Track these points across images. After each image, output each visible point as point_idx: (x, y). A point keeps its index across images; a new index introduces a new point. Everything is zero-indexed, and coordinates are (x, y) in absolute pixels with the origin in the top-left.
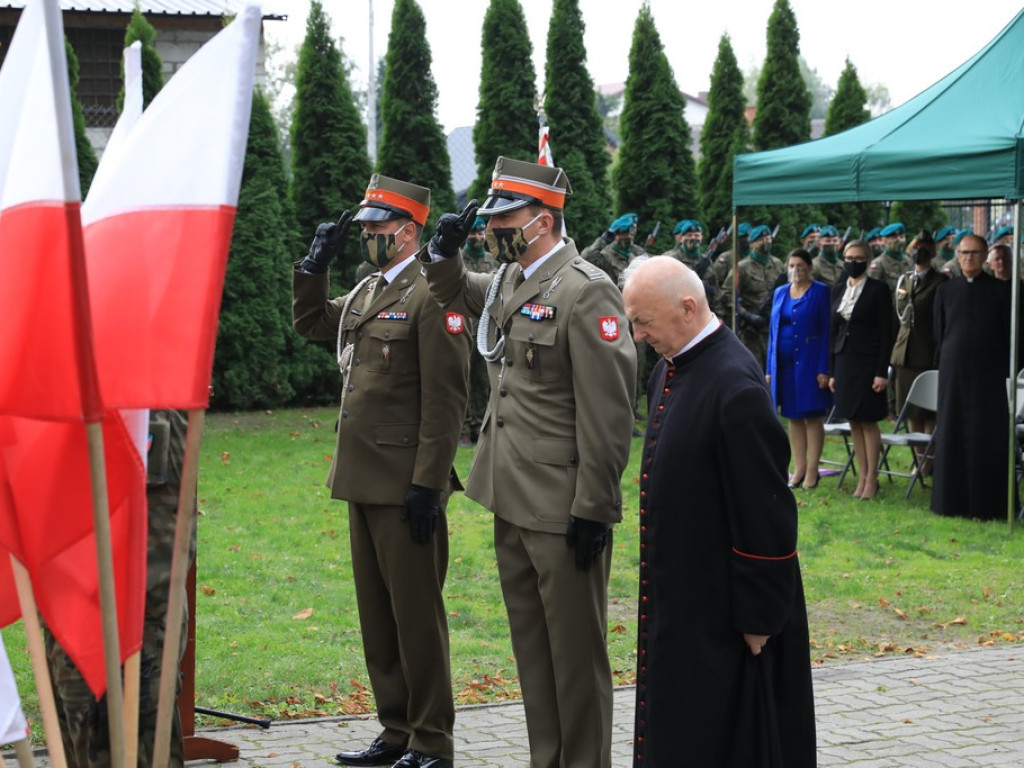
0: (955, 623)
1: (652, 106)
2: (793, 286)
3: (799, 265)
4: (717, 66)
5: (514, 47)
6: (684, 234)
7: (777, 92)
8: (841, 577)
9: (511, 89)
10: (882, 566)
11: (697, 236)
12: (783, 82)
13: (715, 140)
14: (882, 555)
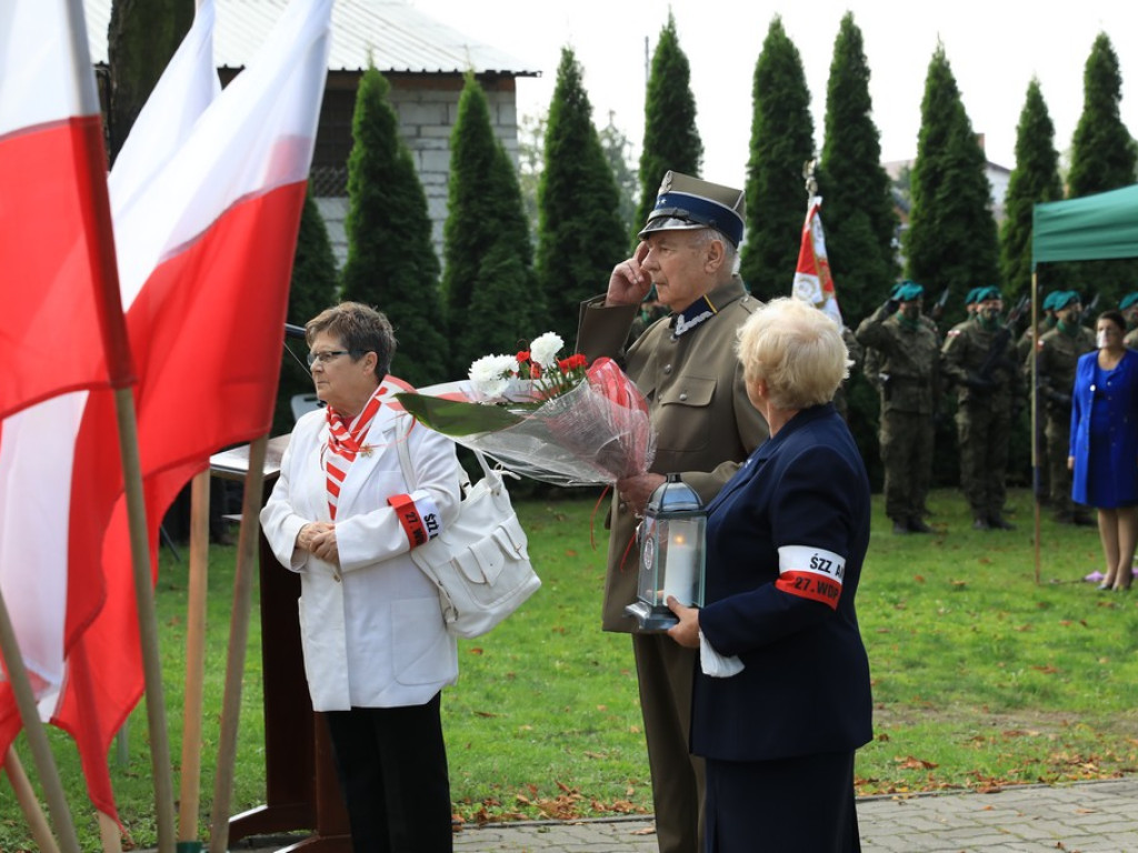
1: (948, 161)
2: (1102, 353)
3: (1109, 328)
4: (1025, 115)
5: (789, 97)
6: (981, 302)
7: (1095, 145)
9: (784, 143)
11: (995, 304)
12: (1103, 133)
13: (1021, 200)
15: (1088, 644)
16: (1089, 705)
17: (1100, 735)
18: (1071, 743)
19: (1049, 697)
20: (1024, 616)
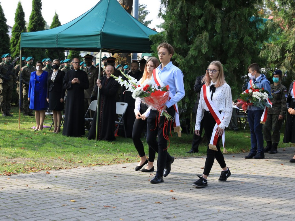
0: (79, 162)
2: (37, 71)
8: (48, 151)
10: (60, 149)
11: (10, 58)
14: (60, 146)
15: (32, 143)
16: (33, 156)
17: (35, 163)
18: (28, 165)
19: (23, 155)
20: (16, 136)
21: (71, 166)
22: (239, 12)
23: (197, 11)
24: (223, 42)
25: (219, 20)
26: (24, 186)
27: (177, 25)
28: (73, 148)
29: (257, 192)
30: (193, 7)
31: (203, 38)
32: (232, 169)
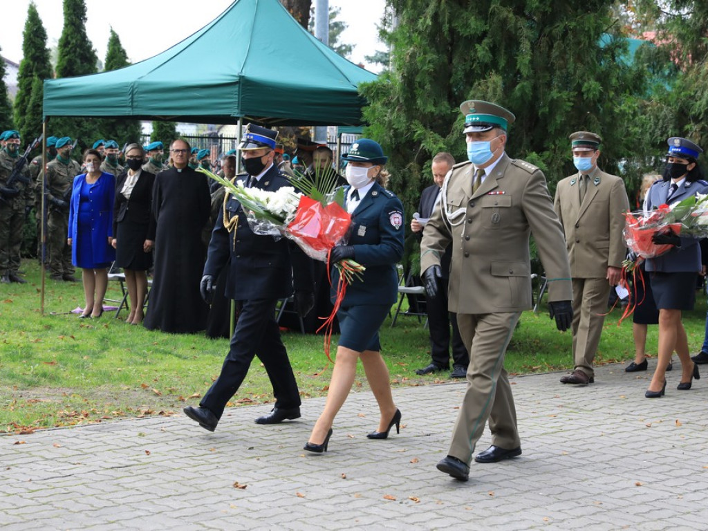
0: (193, 397)
2: (88, 175)
3: (94, 160)
6: (8, 140)
8: (115, 370)
10: (145, 363)
11: (17, 141)
14: (145, 357)
15: (76, 349)
16: (78, 383)
17: (86, 400)
18: (69, 405)
19: (55, 380)
20: (36, 334)
21: (173, 406)
22: (574, 24)
23: (474, 24)
24: (536, 98)
25: (525, 46)
26: (62, 460)
27: (425, 58)
28: (177, 362)
29: (635, 470)
30: (465, 14)
31: (489, 90)
32: (569, 410)
